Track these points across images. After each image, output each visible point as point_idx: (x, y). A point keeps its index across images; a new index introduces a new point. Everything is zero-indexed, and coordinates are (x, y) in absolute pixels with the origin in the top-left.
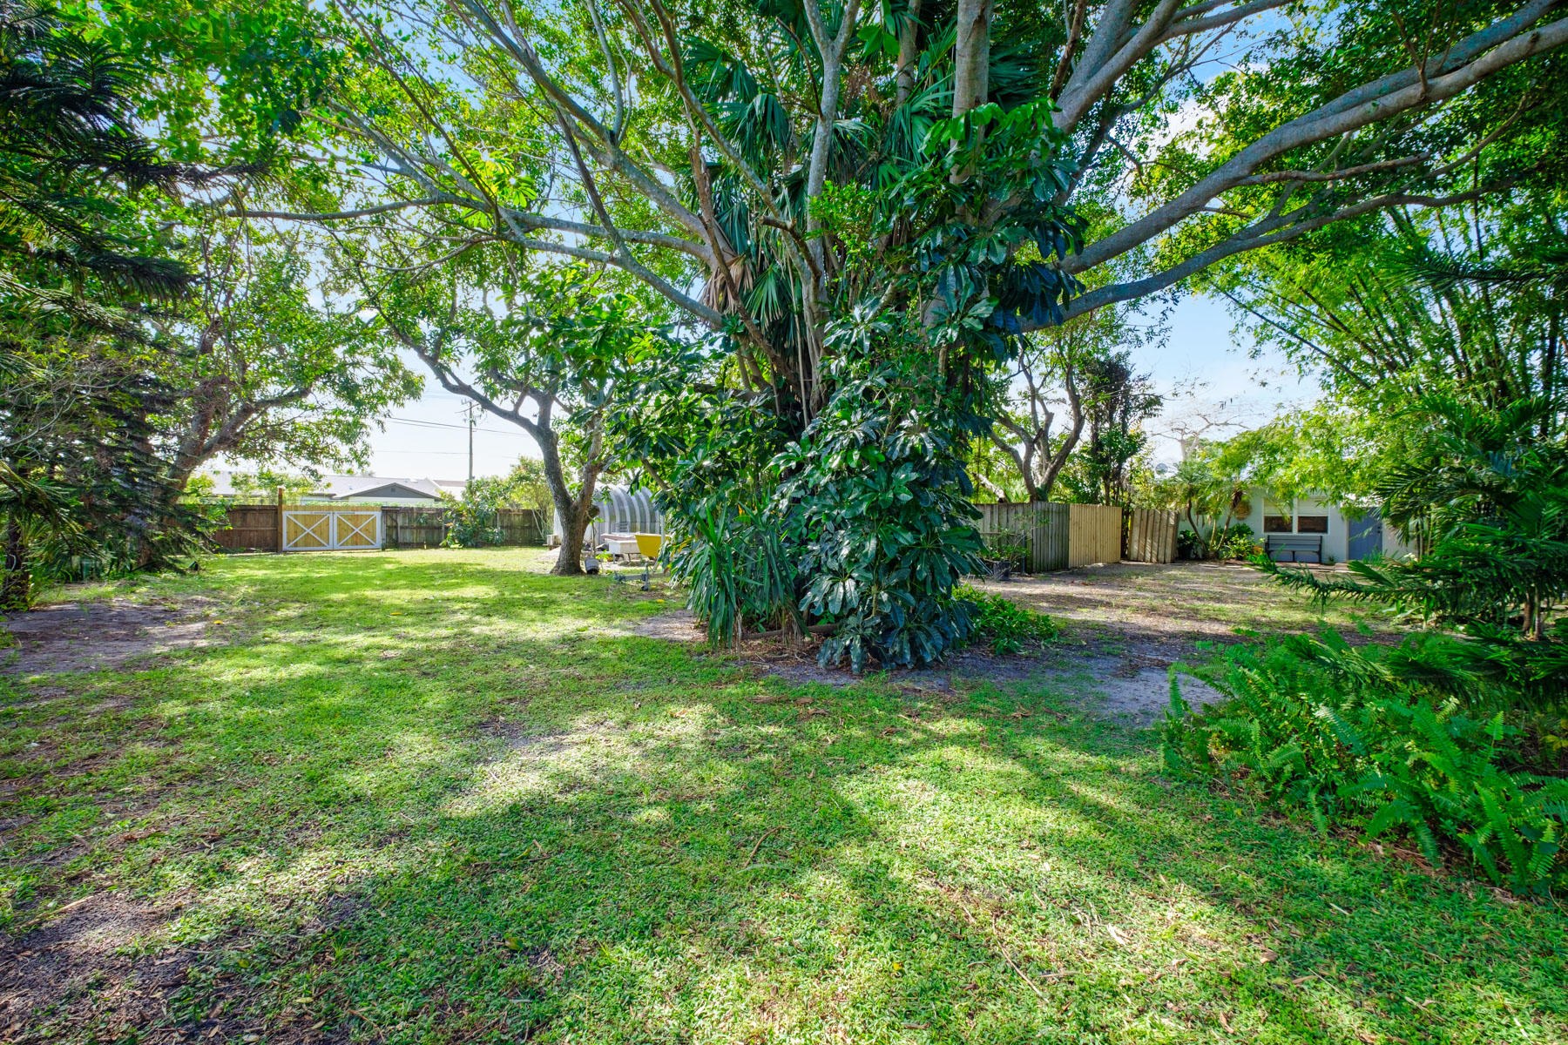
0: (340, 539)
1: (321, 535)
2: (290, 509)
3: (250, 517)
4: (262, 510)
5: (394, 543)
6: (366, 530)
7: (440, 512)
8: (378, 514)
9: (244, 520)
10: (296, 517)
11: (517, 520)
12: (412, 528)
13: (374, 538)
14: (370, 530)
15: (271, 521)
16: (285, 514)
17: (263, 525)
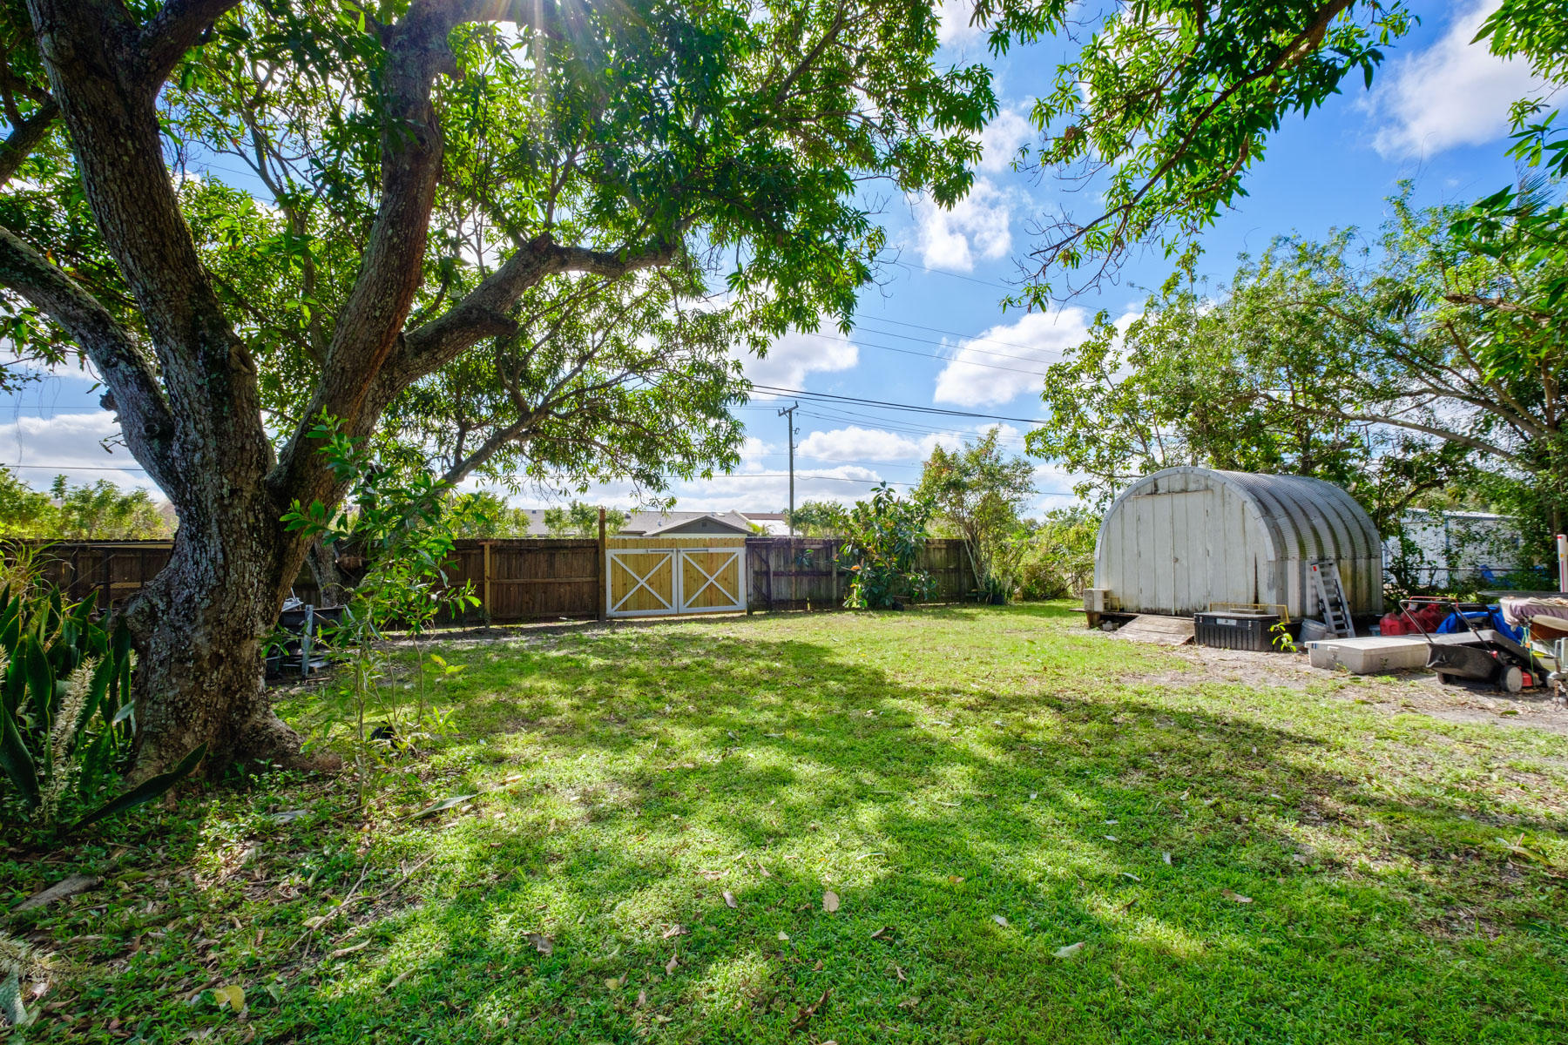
0: (687, 597)
1: (660, 589)
2: (615, 544)
3: (559, 561)
4: (577, 546)
5: (766, 604)
6: (724, 579)
7: (829, 546)
8: (741, 552)
9: (551, 565)
10: (624, 558)
11: (938, 557)
12: (789, 574)
13: (736, 595)
14: (729, 580)
15: (589, 567)
16: (610, 554)
17: (575, 573)
